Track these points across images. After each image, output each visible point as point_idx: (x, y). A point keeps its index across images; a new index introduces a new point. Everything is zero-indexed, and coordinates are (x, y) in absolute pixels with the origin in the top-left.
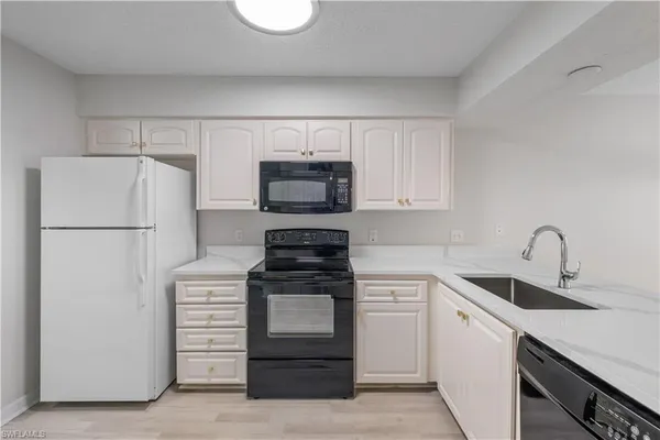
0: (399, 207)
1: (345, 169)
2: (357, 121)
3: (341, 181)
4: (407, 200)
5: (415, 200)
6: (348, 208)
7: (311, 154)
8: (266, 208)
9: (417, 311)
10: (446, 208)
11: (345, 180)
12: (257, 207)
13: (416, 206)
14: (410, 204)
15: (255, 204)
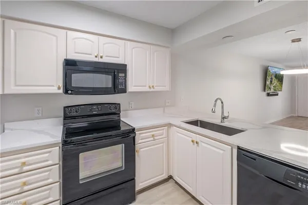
0: (149, 90)
1: (122, 68)
2: (129, 42)
3: (120, 75)
4: (153, 86)
5: (156, 86)
6: (124, 91)
7: (101, 57)
8: (70, 92)
9: (163, 143)
10: (168, 90)
11: (123, 75)
12: (61, 91)
13: (157, 89)
14: (153, 88)
15: (59, 88)
